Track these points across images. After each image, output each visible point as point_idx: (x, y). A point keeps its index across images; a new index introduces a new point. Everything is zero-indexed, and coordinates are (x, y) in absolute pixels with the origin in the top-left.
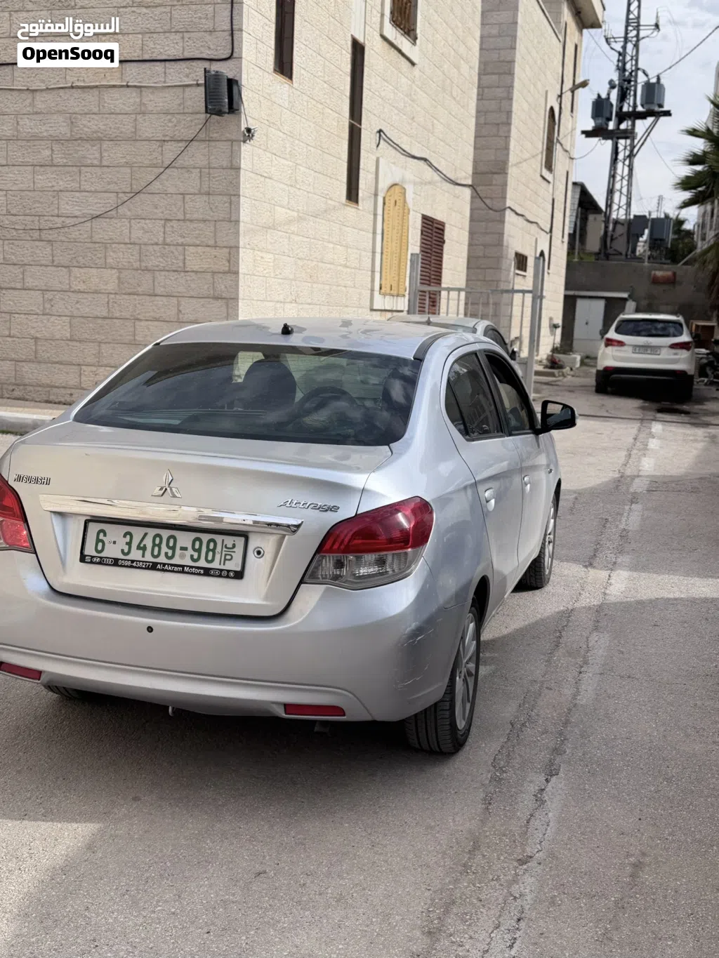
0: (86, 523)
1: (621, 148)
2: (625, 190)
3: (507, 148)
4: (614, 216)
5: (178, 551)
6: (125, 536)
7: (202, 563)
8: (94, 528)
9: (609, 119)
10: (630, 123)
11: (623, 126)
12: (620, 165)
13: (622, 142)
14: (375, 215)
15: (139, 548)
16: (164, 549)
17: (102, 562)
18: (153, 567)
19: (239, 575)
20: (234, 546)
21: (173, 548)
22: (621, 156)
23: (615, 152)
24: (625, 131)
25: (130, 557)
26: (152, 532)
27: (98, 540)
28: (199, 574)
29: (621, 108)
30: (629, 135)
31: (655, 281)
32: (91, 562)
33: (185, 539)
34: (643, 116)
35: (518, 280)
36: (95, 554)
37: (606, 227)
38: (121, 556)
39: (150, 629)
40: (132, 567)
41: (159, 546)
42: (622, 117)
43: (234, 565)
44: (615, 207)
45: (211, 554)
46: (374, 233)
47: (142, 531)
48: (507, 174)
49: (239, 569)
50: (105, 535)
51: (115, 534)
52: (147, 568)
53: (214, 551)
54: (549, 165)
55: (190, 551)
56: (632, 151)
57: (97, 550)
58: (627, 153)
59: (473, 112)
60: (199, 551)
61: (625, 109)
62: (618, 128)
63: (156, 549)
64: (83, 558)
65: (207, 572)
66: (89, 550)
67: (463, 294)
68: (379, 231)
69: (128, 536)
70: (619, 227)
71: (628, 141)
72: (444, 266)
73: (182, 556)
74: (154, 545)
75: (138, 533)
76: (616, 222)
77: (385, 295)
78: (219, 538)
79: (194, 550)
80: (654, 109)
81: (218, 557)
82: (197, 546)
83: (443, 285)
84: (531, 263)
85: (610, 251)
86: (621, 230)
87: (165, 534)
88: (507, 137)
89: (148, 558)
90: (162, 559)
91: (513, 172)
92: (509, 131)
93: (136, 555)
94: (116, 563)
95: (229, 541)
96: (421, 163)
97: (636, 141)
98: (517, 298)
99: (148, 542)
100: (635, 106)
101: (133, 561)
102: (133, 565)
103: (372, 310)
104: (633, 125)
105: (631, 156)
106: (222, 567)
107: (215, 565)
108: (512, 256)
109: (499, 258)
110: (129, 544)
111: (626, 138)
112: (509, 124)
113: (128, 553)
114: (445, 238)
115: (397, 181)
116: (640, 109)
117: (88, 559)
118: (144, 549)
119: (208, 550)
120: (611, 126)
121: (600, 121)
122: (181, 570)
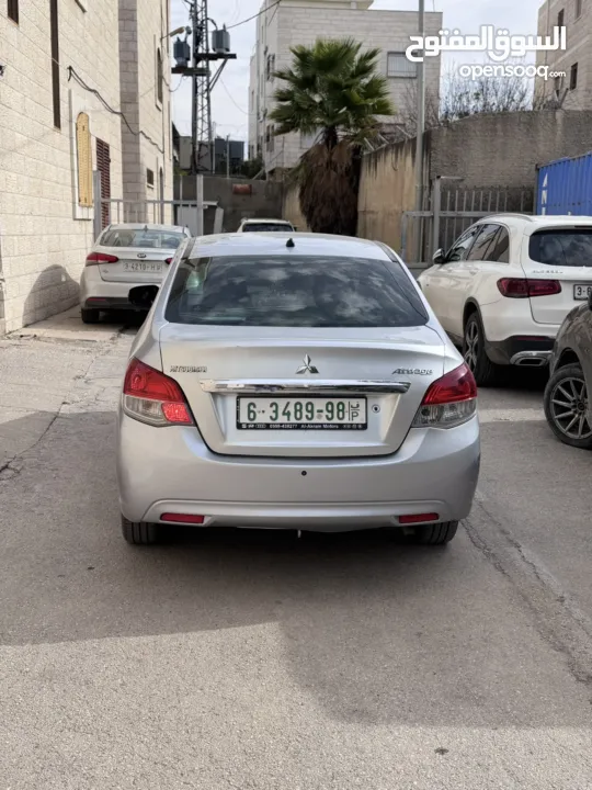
0: (238, 398)
1: (199, 83)
2: (206, 118)
3: (136, 82)
4: (199, 139)
5: (316, 414)
6: (271, 406)
7: (336, 421)
8: (244, 402)
9: (188, 59)
10: (205, 63)
11: (200, 65)
12: (199, 98)
13: (200, 78)
14: (71, 138)
15: (284, 414)
16: (305, 413)
17: (256, 427)
18: (298, 427)
19: (364, 427)
20: (358, 406)
21: (312, 412)
22: (199, 90)
23: (195, 87)
24: (202, 69)
25: (278, 421)
26: (293, 401)
27: (250, 411)
28: (335, 429)
29: (197, 50)
30: (205, 72)
31: (237, 192)
32: (247, 428)
33: (320, 404)
34: (214, 57)
35: (148, 191)
36: (248, 422)
37: (194, 148)
38: (270, 421)
39: (304, 473)
40: (281, 428)
41: (300, 410)
42: (198, 58)
43: (360, 420)
44: (199, 131)
45: (341, 413)
46: (72, 154)
47: (285, 401)
48: (137, 103)
49: (364, 422)
50: (255, 406)
51: (263, 405)
52: (294, 428)
53: (343, 410)
54: (161, 98)
55: (325, 413)
56: (208, 86)
57: (249, 418)
58: (205, 87)
59: (117, 51)
60: (332, 412)
61: (200, 51)
62: (196, 67)
63: (298, 414)
64: (239, 426)
65: (341, 427)
66: (244, 419)
67: (121, 204)
68: (75, 152)
69: (274, 407)
70: (203, 147)
71: (205, 78)
72: (111, 181)
73: (319, 417)
74: (296, 411)
75: (282, 403)
76: (201, 144)
77: (83, 207)
78: (346, 401)
79: (328, 411)
80: (223, 53)
81: (347, 415)
82: (330, 408)
83: (112, 197)
84: (156, 177)
85: (199, 168)
86: (205, 150)
87: (304, 401)
88: (136, 73)
89: (293, 420)
90: (304, 420)
91: (141, 101)
92: (137, 68)
93: (282, 419)
94: (268, 427)
95: (354, 402)
96: (92, 94)
97: (211, 78)
98: (150, 206)
99: (291, 409)
100: (208, 50)
101: (281, 424)
102: (282, 427)
103: (75, 219)
104: (208, 64)
105: (208, 90)
106: (351, 422)
107: (346, 421)
108: (145, 173)
109: (138, 173)
110: (276, 412)
111: (203, 75)
112: (136, 62)
113: (276, 418)
114: (111, 157)
115: (82, 110)
116: (211, 51)
117: (244, 426)
118: (289, 414)
119: (339, 410)
120: (190, 64)
121: (181, 60)
122: (321, 427)
